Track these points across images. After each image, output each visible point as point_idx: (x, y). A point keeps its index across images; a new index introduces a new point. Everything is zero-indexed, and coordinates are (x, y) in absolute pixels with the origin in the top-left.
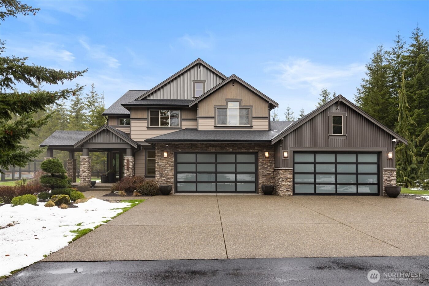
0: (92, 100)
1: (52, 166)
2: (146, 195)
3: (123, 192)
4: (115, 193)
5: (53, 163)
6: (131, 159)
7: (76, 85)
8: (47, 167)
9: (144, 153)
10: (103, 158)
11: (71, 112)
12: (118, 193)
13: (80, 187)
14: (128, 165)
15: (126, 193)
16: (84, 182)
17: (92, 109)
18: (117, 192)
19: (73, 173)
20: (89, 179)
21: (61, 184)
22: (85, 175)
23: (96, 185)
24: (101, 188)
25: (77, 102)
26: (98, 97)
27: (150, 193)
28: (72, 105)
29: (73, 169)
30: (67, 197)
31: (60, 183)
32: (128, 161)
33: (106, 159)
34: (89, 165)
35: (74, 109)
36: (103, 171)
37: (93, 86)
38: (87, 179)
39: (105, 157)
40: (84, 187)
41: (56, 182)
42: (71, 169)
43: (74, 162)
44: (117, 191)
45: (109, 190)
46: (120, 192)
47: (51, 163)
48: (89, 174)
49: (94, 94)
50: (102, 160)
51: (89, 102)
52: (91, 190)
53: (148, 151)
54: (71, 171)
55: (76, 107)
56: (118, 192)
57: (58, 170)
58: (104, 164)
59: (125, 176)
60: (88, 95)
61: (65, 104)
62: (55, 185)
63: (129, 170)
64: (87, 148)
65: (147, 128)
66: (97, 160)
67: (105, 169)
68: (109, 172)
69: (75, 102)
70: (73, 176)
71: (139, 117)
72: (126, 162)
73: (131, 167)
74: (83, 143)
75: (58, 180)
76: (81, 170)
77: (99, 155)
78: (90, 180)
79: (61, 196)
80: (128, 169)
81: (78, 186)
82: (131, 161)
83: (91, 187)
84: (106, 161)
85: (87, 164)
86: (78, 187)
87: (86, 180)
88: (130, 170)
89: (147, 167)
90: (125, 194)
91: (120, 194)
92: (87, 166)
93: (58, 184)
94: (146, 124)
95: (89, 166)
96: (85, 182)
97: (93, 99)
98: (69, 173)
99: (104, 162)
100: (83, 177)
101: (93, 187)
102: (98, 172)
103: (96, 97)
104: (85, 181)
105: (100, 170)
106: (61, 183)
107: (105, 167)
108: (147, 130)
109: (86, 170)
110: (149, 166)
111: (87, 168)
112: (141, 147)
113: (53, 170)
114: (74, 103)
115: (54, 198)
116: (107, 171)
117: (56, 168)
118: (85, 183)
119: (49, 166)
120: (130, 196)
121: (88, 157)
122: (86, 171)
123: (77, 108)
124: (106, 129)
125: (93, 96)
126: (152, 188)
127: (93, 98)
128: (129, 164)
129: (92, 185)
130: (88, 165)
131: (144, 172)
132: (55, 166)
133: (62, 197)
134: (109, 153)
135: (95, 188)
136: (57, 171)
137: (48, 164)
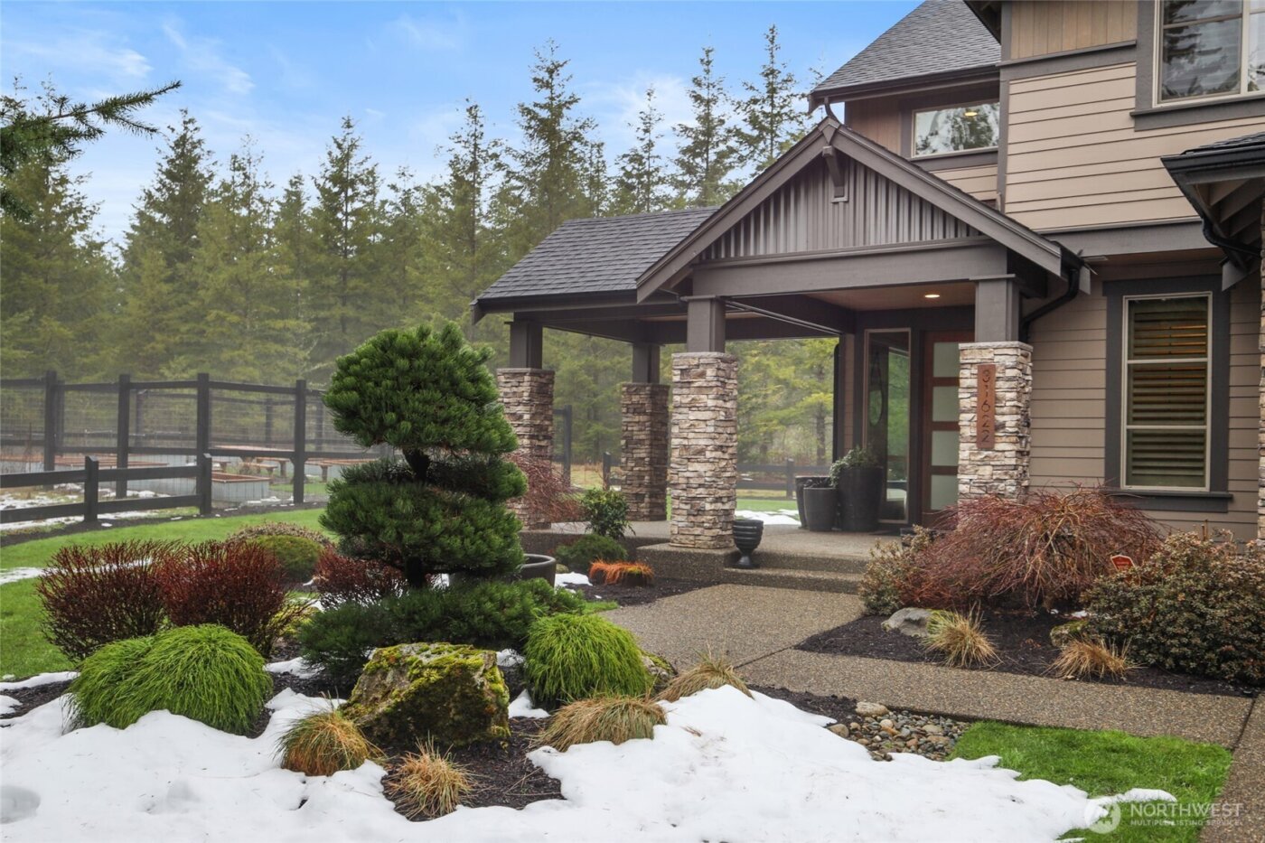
0: (768, 109)
1: (397, 387)
2: (1179, 670)
3: (962, 624)
4: (892, 623)
5: (403, 363)
6: (1010, 361)
7: (703, 56)
8: (361, 394)
9: (1100, 321)
10: (815, 396)
11: (679, 184)
12: (920, 633)
13: (668, 553)
14: (988, 403)
15: (989, 638)
16: (694, 524)
17: (767, 154)
18: (908, 621)
19: (651, 464)
20: (719, 506)
21: (456, 542)
22: (700, 476)
23: (766, 544)
24: (794, 567)
25: (703, 134)
26: (794, 91)
27: (1226, 657)
28: (684, 152)
29: (651, 445)
30: (477, 678)
31: (447, 531)
32: (987, 373)
33: (828, 399)
34: (726, 410)
35: (690, 169)
36: (814, 464)
37: (772, 42)
38: (708, 507)
39: (826, 392)
40: (690, 555)
41: (419, 523)
42: (640, 442)
43: (654, 404)
44: (915, 614)
45: (850, 589)
46: (941, 626)
47: (391, 363)
48: (724, 470)
49: (779, 80)
50: (811, 406)
51: (754, 121)
52: (734, 579)
53: (1131, 303)
54: (642, 453)
55: (698, 160)
56: (919, 623)
57: (445, 421)
58: (820, 427)
59: (963, 488)
60: (751, 88)
61: (654, 152)
62: (415, 547)
63: (990, 448)
64: (711, 300)
65: (1136, 116)
66: (787, 406)
67: (821, 452)
68: (844, 461)
69: (696, 137)
70: (651, 485)
71: (1069, 47)
72: (973, 382)
73: (1010, 421)
74: (691, 264)
75: (435, 512)
76: (675, 442)
77: (798, 382)
78: (728, 513)
79: (434, 659)
80: (985, 440)
81: (657, 547)
82: (1010, 379)
83: (733, 559)
84: (828, 413)
85: (711, 403)
86: (653, 553)
87: (701, 512)
88: (999, 447)
89: (1124, 427)
90: (985, 647)
91: (938, 638)
92: (708, 415)
93: (433, 540)
94: (1130, 87)
95: (722, 416)
96: (700, 525)
97: (773, 105)
98: (631, 464)
99: (821, 418)
100: (688, 487)
101: (743, 560)
102: (790, 468)
103: (784, 94)
104: (700, 519)
105: (799, 456)
106: (459, 532)
107: (822, 440)
108: (1131, 134)
109: (702, 442)
110: (1136, 420)
111: (711, 429)
112: (1085, 275)
113: (401, 418)
114: (689, 142)
115: (385, 675)
116: (834, 461)
117: (426, 402)
118: (698, 531)
119: (377, 384)
120: (1031, 671)
121: (715, 354)
122: (701, 452)
123: (704, 165)
124: (837, 151)
125: (772, 91)
126: (1247, 611)
127: (772, 97)
128: (997, 399)
129: (738, 543)
130: (715, 409)
131: (1099, 468)
132: (418, 386)
133: (438, 668)
134: (851, 338)
135: (757, 567)
136: (431, 427)
137: (374, 373)
